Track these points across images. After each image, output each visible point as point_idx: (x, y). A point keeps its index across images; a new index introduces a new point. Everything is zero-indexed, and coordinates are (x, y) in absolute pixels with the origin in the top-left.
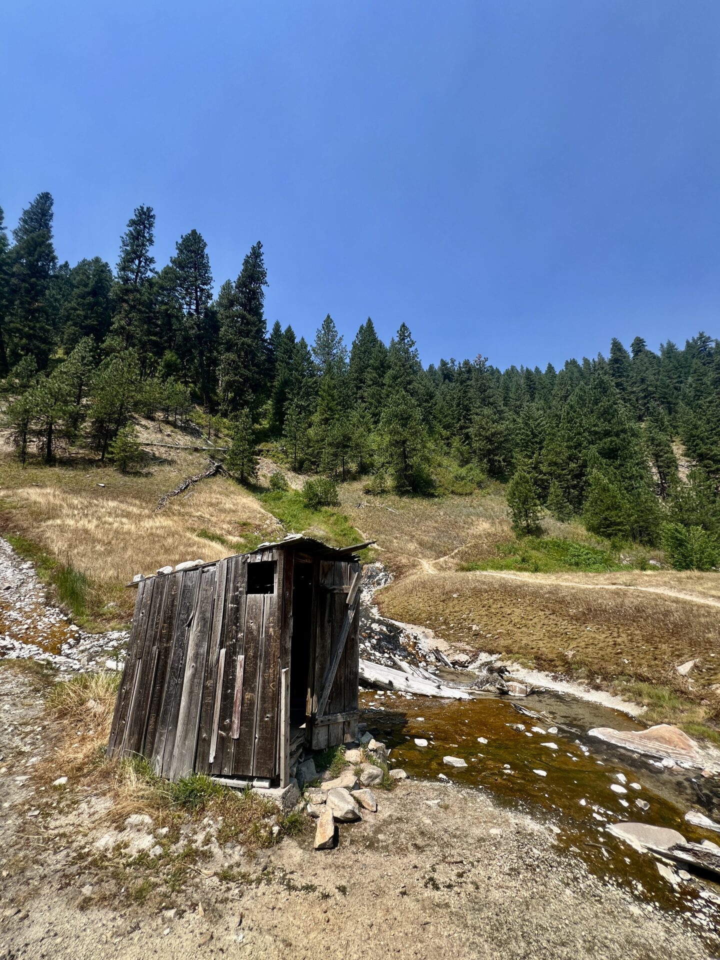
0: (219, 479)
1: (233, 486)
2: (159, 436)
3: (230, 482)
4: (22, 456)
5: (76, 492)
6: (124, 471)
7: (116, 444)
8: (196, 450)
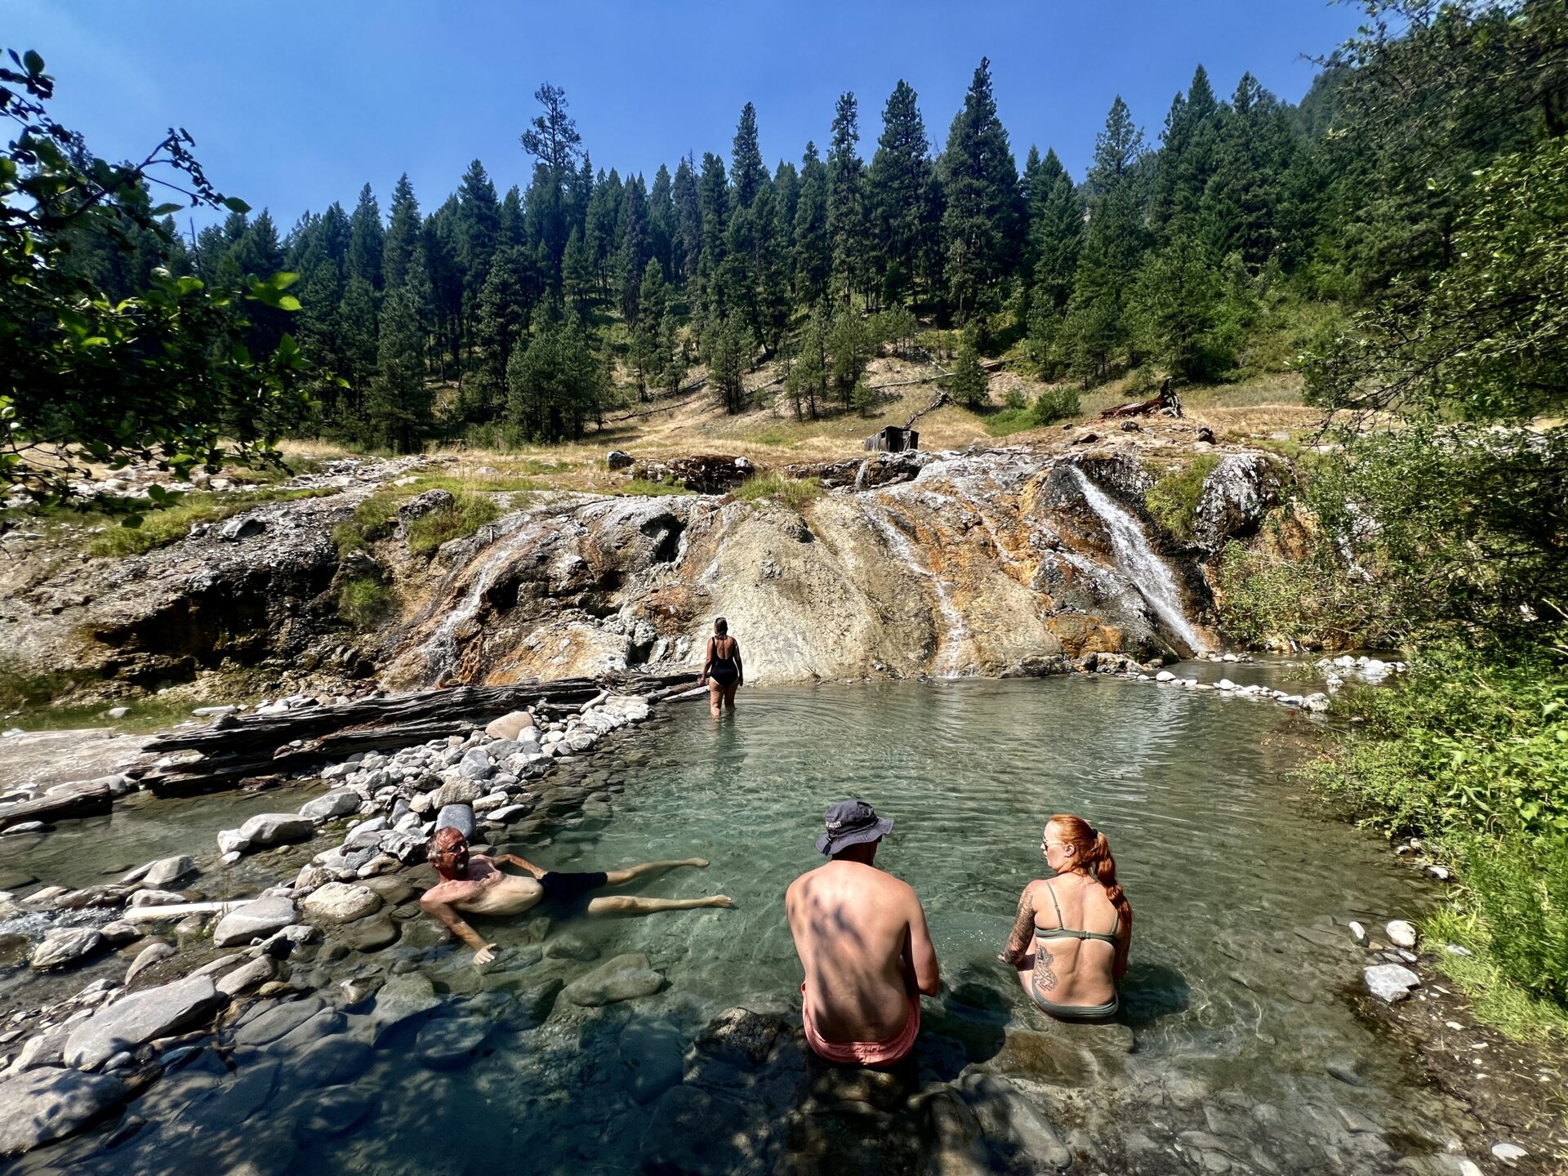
0: (946, 408)
1: (959, 413)
2: (889, 375)
3: (958, 409)
4: (799, 417)
5: (837, 436)
6: (864, 417)
7: (856, 393)
8: (924, 382)
